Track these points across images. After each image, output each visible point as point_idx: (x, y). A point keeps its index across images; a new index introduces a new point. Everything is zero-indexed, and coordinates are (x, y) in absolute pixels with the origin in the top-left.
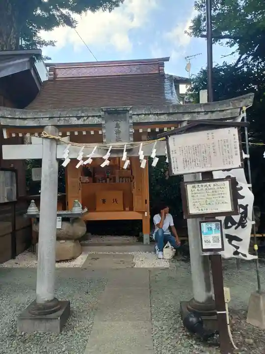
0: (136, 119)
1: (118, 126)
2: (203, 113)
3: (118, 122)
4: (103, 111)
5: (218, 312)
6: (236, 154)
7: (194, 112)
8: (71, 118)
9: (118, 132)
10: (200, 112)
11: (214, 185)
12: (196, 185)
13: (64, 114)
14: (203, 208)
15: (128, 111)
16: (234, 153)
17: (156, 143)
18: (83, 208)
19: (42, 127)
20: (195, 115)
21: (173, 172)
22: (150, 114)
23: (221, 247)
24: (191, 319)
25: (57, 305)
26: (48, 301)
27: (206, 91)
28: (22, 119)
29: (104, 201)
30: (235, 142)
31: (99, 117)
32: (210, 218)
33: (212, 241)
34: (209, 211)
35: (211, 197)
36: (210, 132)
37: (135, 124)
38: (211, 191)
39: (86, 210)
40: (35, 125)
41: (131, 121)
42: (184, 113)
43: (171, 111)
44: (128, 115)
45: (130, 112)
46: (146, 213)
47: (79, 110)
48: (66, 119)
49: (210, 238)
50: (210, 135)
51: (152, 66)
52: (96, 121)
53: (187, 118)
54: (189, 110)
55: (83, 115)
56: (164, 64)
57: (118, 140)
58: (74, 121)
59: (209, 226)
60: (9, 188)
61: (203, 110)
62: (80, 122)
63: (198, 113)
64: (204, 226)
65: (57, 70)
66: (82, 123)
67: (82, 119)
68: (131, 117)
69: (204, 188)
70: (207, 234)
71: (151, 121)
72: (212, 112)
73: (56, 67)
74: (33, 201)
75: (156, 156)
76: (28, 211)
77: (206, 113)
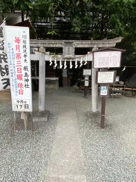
0: (76, 46)
1: (69, 48)
4: (63, 42)
5: (102, 115)
6: (119, 62)
8: (50, 44)
9: (69, 51)
11: (108, 73)
12: (102, 73)
14: (103, 81)
16: (118, 61)
22: (82, 44)
23: (106, 95)
28: (31, 43)
30: (119, 57)
31: (62, 44)
33: (104, 93)
38: (107, 75)
41: (74, 47)
45: (74, 43)
48: (48, 44)
49: (104, 91)
50: (110, 53)
52: (60, 46)
53: (95, 46)
55: (55, 43)
57: (69, 54)
59: (104, 87)
64: (102, 87)
68: (74, 45)
69: (105, 74)
70: (102, 90)
71: (82, 47)
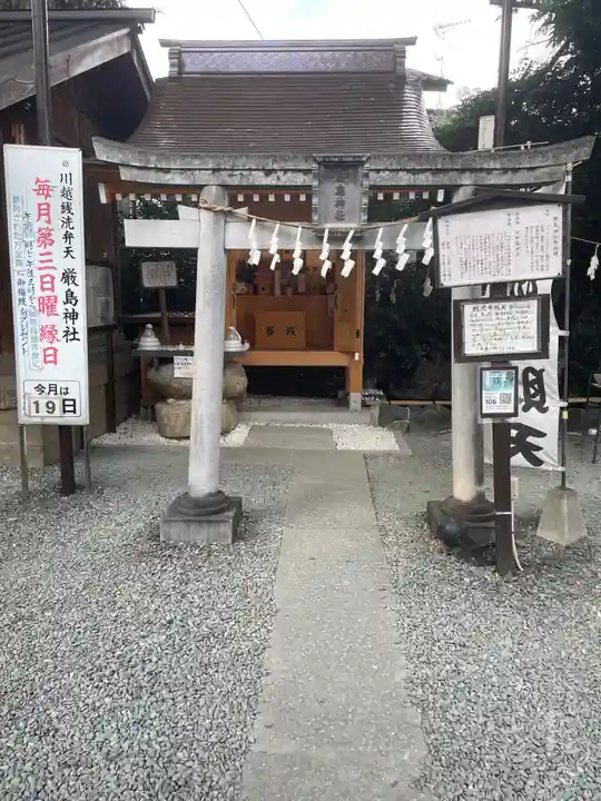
0: (375, 179)
1: (340, 191)
2: (496, 172)
3: (343, 184)
4: (315, 160)
5: (498, 513)
6: (556, 254)
7: (481, 170)
8: (253, 173)
9: (340, 204)
10: (492, 169)
11: (511, 307)
12: (480, 306)
13: (240, 163)
14: (489, 346)
15: (363, 163)
16: (551, 251)
17: (406, 226)
18: (243, 343)
19: (199, 188)
20: (484, 174)
21: (442, 281)
22: (401, 170)
23: (512, 411)
24: (448, 527)
25: (222, 503)
26: (210, 495)
27: (493, 118)
28: (161, 170)
29: (270, 331)
30: (556, 231)
31: (306, 172)
32: (500, 361)
33: (498, 401)
34: (498, 351)
35: (505, 326)
36: (512, 211)
37: (372, 187)
38: (506, 316)
39: (247, 345)
40: (186, 182)
41: (366, 183)
42: (463, 171)
43: (439, 167)
44: (361, 171)
45: (367, 165)
46: (357, 354)
47: (268, 157)
48: (245, 173)
49: (497, 395)
50: (513, 218)
51: (380, 53)
52: (300, 179)
53: (467, 179)
54: (474, 165)
55: (275, 166)
56: (404, 52)
57: (340, 218)
58: (260, 179)
59: (497, 375)
60: (103, 298)
61: (498, 166)
62: (271, 181)
63: (489, 171)
64: (488, 376)
65: (183, 55)
66: (274, 183)
67: (274, 176)
68: (366, 175)
69: (494, 311)
70: (493, 388)
71: (402, 184)
72: (515, 170)
73: (183, 49)
74: (150, 326)
75: (405, 251)
76: (141, 343)
77: (505, 171)
